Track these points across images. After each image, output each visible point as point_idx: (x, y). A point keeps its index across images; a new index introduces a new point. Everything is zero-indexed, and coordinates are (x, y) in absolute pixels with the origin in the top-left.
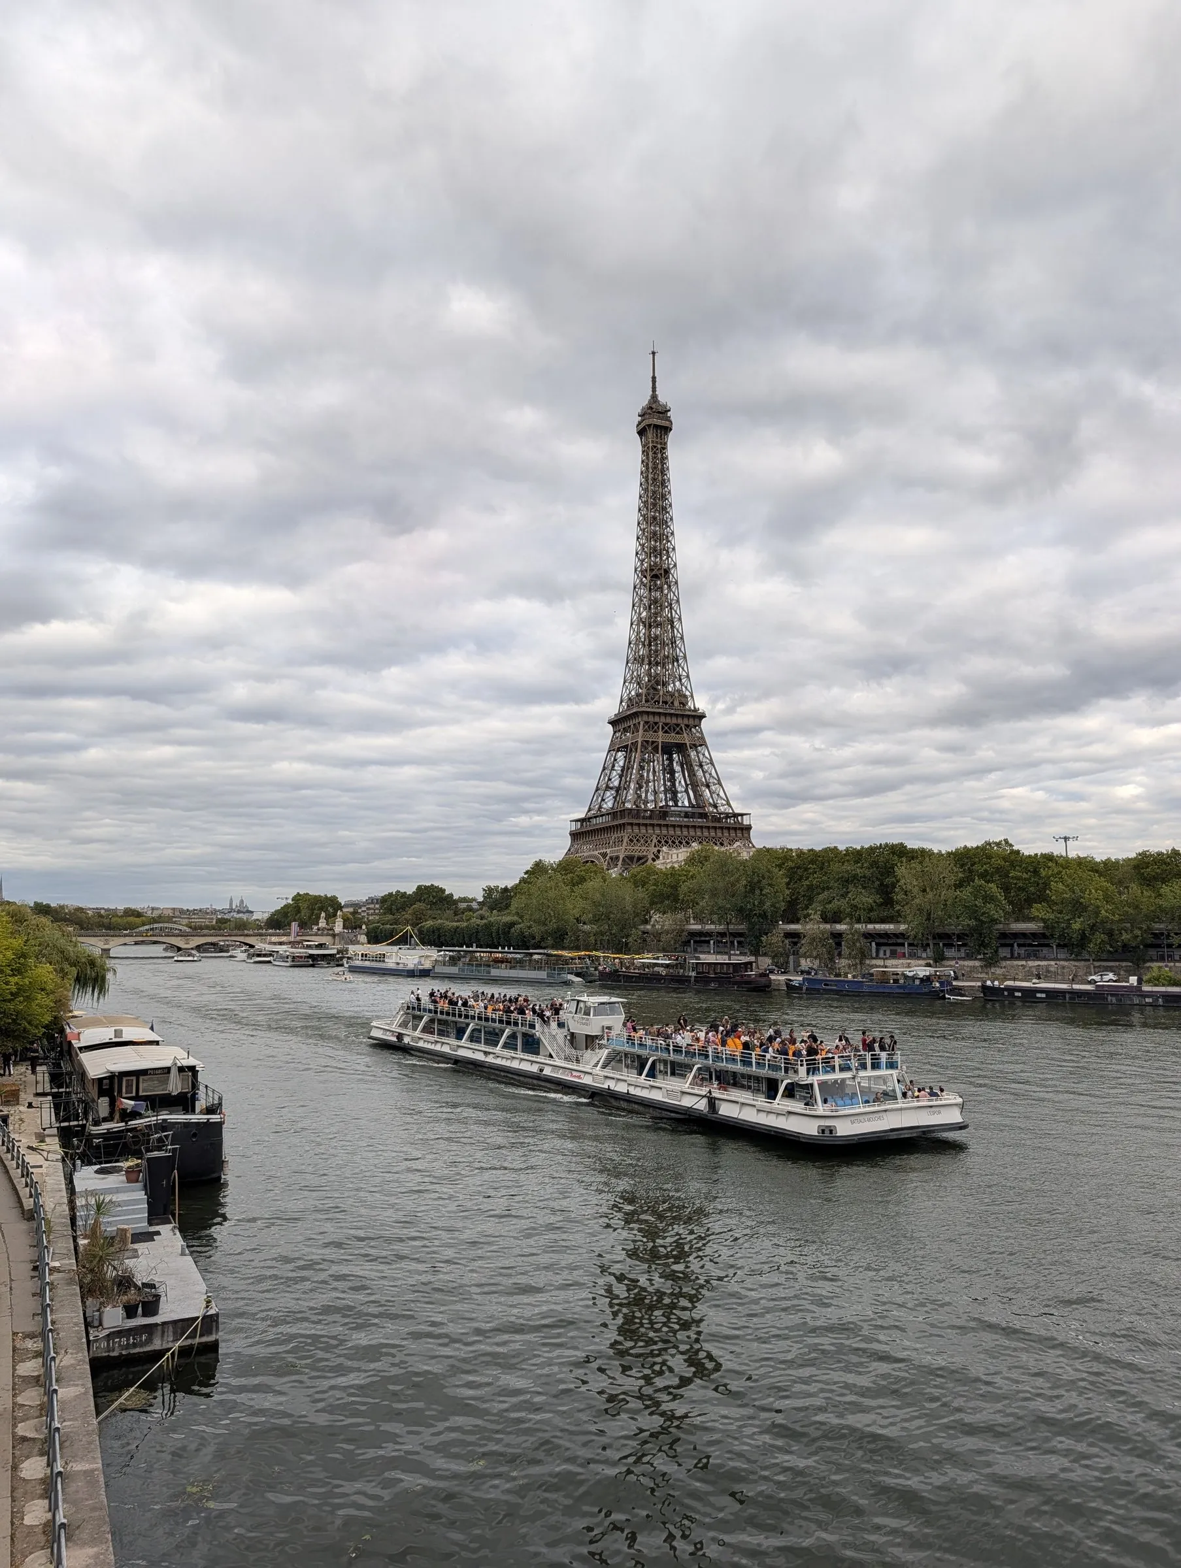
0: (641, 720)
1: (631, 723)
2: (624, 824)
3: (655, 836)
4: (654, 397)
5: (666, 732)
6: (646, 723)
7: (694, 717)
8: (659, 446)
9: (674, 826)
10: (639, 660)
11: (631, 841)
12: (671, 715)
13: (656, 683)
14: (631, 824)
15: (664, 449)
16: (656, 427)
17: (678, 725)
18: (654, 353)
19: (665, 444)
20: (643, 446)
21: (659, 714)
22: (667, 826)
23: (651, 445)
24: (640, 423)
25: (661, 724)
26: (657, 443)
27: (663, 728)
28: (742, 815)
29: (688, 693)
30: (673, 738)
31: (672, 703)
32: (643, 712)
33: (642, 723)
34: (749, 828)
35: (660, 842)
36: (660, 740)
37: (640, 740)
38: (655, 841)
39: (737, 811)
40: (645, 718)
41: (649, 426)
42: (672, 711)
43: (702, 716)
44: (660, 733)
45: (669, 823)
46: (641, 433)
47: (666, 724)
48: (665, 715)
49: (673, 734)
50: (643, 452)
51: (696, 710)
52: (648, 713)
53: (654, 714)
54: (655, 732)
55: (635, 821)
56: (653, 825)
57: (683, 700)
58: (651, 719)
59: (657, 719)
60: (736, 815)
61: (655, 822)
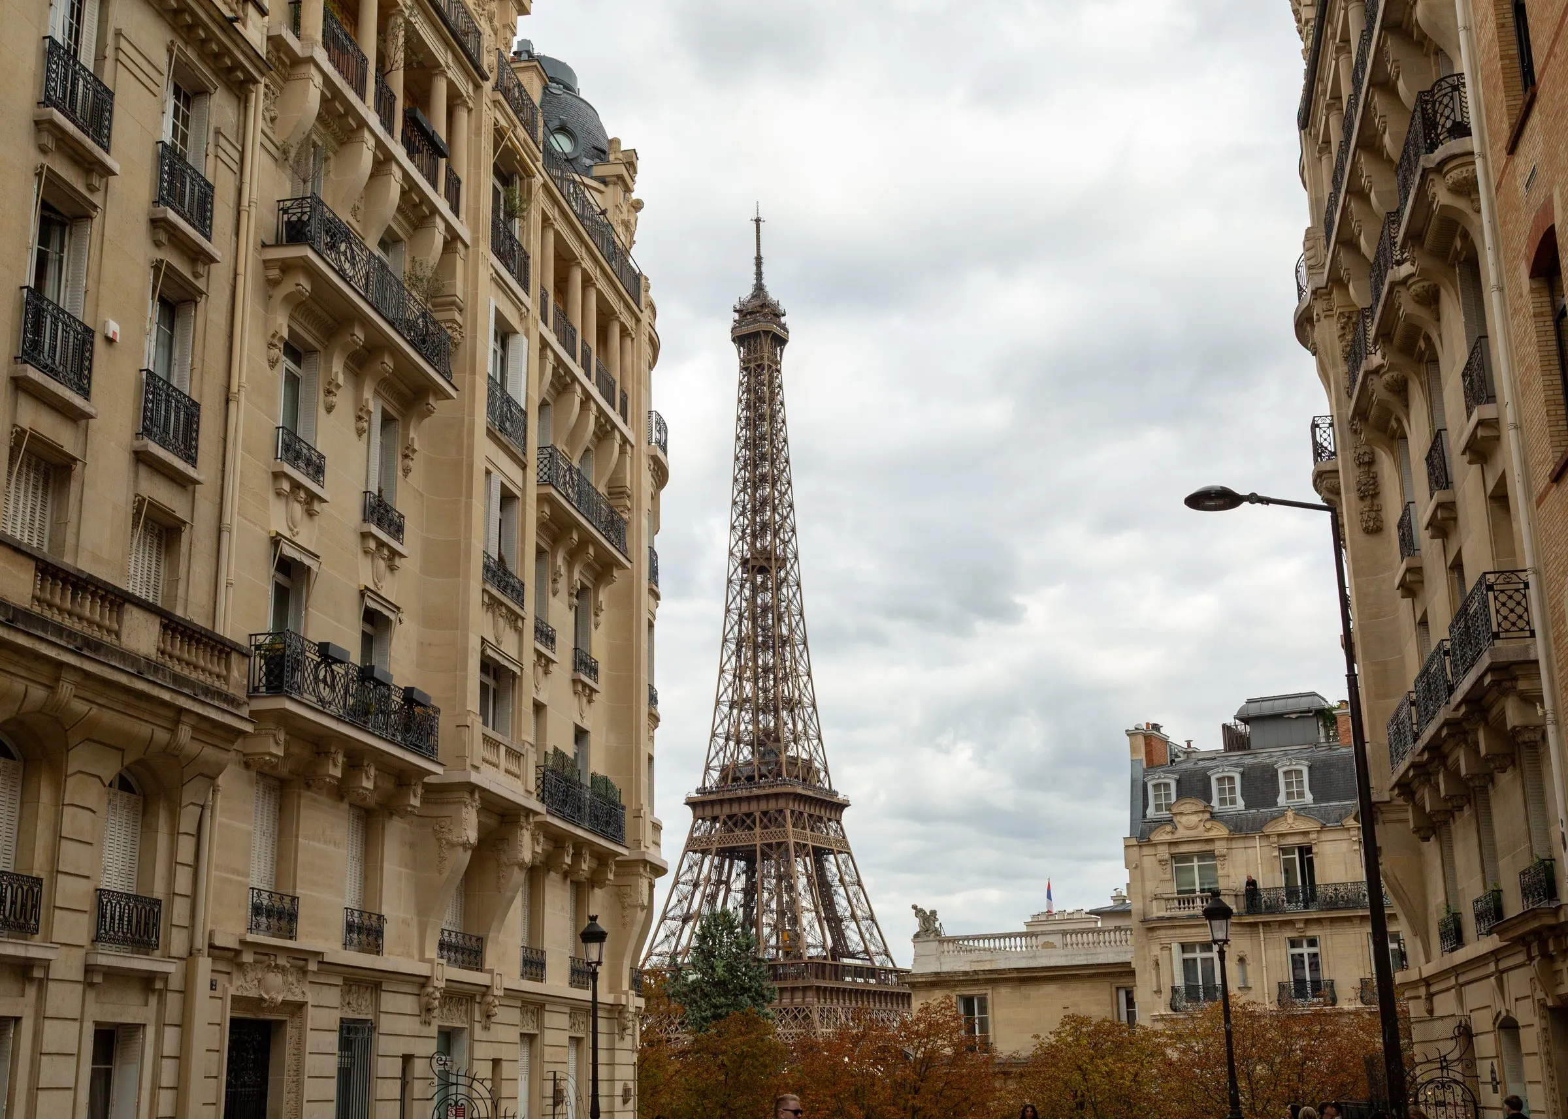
18: (758, 221)
43: (844, 804)
51: (833, 793)
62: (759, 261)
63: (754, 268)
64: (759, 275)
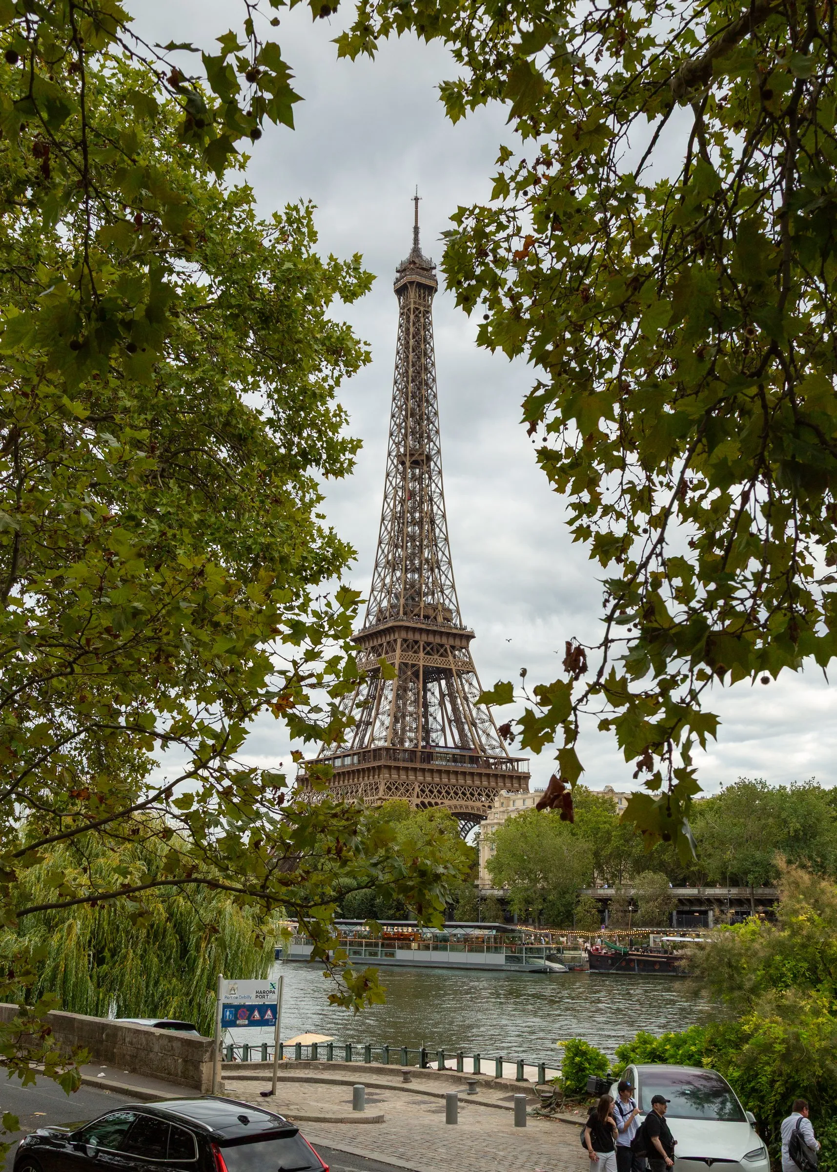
0: (399, 637)
1: (384, 640)
2: (379, 767)
3: (417, 784)
4: (416, 251)
5: (428, 653)
6: (405, 640)
7: (461, 636)
8: (422, 309)
9: (440, 772)
10: (392, 565)
11: (389, 789)
12: (435, 632)
13: (413, 593)
14: (389, 768)
15: (428, 312)
16: (420, 285)
17: (442, 646)
18: (417, 199)
19: (429, 306)
20: (402, 308)
21: (421, 630)
22: (431, 771)
23: (412, 306)
24: (398, 280)
25: (422, 643)
26: (420, 304)
27: (424, 649)
28: (518, 760)
29: (452, 607)
30: (436, 661)
31: (435, 618)
32: (401, 627)
33: (399, 641)
34: (526, 777)
35: (423, 791)
36: (421, 663)
37: (397, 662)
38: (417, 789)
39: (511, 755)
40: (403, 635)
41: (411, 283)
42: (435, 628)
43: (470, 636)
44: (422, 654)
45: (435, 768)
46: (400, 291)
47: (428, 644)
48: (428, 632)
49: (436, 657)
50: (402, 314)
51: (462, 629)
52: (407, 628)
53: (414, 630)
54: (415, 652)
55: (393, 764)
56: (415, 770)
57: (447, 615)
58: (410, 636)
59: (417, 637)
60: (511, 761)
61: (418, 765)
62: (416, 230)
63: (413, 236)
64: (416, 240)
